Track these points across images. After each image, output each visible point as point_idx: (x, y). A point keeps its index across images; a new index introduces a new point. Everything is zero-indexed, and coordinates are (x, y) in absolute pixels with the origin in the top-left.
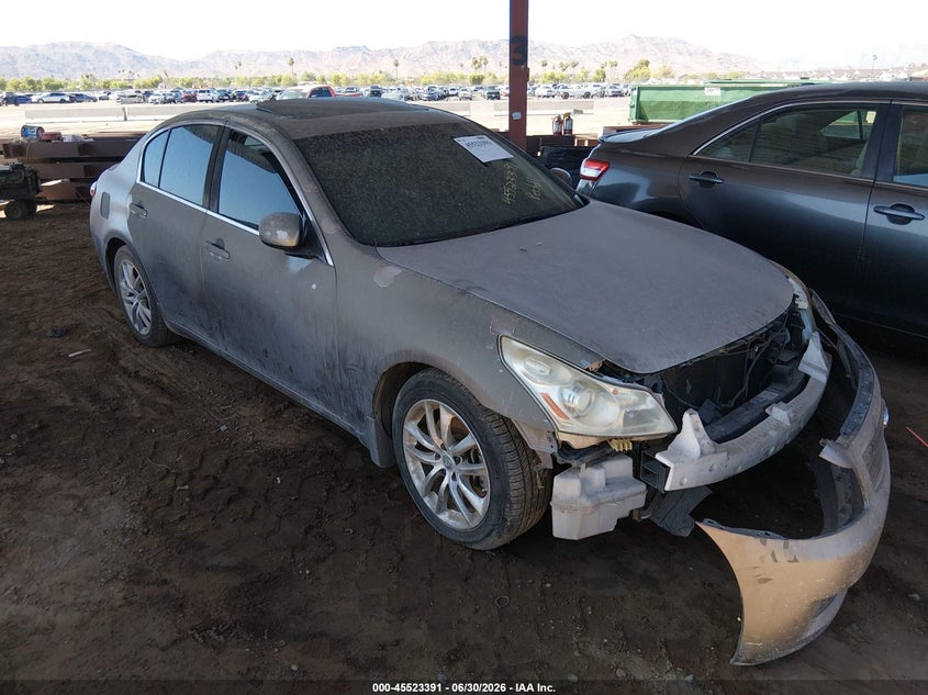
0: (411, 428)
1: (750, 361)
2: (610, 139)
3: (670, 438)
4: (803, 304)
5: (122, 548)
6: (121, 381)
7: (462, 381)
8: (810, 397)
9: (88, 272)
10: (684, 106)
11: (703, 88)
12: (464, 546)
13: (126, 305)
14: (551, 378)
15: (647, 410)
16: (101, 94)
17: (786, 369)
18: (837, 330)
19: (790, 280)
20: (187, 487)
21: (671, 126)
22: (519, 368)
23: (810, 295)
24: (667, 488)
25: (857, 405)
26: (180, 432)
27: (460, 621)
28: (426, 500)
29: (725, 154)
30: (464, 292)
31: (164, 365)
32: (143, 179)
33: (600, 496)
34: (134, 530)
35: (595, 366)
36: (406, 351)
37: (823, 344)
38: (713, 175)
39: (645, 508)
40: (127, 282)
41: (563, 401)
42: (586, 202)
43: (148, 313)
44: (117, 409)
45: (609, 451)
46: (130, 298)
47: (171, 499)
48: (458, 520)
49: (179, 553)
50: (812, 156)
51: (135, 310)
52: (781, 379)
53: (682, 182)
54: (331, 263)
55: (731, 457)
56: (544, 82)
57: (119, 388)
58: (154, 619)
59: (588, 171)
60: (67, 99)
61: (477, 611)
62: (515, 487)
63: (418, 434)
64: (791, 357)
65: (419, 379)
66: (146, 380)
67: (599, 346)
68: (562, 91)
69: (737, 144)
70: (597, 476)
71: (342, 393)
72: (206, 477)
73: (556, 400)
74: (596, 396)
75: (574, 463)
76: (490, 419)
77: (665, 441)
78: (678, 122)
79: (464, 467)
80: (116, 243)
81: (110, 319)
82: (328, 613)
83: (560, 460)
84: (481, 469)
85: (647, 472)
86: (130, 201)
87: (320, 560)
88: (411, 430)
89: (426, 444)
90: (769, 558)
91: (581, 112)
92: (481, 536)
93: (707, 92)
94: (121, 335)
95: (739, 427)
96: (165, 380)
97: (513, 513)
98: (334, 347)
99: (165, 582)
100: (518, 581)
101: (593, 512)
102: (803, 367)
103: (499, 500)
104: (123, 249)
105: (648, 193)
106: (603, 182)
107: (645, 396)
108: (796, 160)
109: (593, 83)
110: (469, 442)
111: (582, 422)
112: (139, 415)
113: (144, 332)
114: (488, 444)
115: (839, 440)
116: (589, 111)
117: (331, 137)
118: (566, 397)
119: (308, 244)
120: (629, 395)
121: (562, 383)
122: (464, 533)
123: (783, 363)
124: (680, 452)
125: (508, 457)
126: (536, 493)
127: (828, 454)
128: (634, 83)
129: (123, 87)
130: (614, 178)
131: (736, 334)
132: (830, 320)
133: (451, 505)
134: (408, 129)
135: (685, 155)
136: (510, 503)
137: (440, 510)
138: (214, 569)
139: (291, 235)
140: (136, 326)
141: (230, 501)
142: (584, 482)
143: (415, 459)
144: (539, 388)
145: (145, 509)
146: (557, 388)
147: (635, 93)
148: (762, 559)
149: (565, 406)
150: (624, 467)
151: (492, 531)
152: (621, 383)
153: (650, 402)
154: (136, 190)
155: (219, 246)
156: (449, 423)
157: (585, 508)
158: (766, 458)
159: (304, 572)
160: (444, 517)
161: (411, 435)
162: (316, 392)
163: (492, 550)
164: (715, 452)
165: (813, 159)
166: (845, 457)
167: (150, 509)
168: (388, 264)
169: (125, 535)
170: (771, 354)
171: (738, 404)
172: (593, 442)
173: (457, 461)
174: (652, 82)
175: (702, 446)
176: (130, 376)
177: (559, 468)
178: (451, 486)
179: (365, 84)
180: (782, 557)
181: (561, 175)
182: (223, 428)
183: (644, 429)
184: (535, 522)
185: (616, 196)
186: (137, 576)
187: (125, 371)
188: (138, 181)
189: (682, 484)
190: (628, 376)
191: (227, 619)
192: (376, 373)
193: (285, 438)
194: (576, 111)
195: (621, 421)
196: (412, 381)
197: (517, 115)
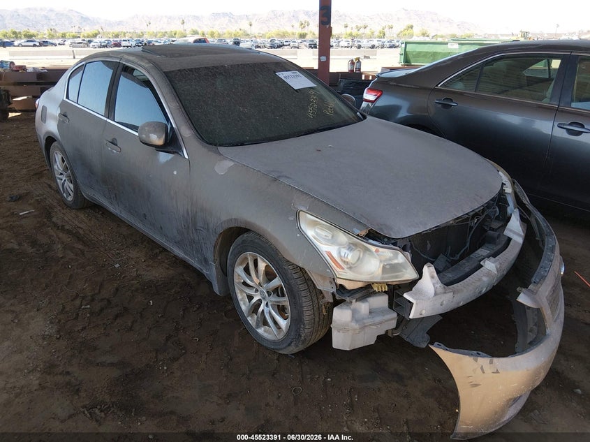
0: (239, 270)
1: (471, 228)
2: (383, 75)
3: (414, 282)
4: (508, 190)
5: (42, 348)
6: (52, 232)
7: (272, 241)
8: (511, 254)
9: (37, 158)
10: (435, 54)
11: (447, 43)
12: (274, 352)
13: (58, 181)
14: (333, 241)
15: (398, 264)
16: (60, 41)
17: (496, 234)
18: (531, 207)
19: (500, 173)
20: (89, 306)
21: (422, 67)
22: (310, 233)
23: (513, 183)
24: (411, 317)
25: (544, 262)
26: (87, 268)
27: (267, 405)
28: (249, 319)
29: (459, 87)
30: (275, 180)
31: (81, 222)
32: (67, 97)
33: (365, 321)
34: (50, 336)
35: (364, 233)
36: (235, 219)
37: (520, 216)
38: (451, 100)
39: (396, 329)
40: (58, 166)
41: (340, 256)
42: (365, 118)
43: (72, 186)
44: (47, 251)
45: (372, 291)
46: (60, 177)
47: (78, 314)
48: (270, 334)
49: (80, 353)
50: (516, 88)
51: (63, 184)
52: (492, 241)
53: (430, 105)
54: (186, 157)
55: (455, 296)
56: (345, 38)
57: (50, 236)
58: (58, 399)
59: (369, 96)
60: (38, 44)
61: (279, 397)
62: (307, 314)
63: (243, 274)
64: (499, 225)
65: (244, 238)
66: (69, 232)
67: (367, 219)
68: (356, 44)
69: (467, 80)
70: (363, 307)
71: (194, 245)
72: (102, 300)
73: (335, 255)
74: (363, 254)
75: (348, 299)
76: (291, 267)
77: (411, 285)
78: (427, 65)
79: (274, 299)
80: (50, 140)
81: (49, 189)
82: (177, 398)
83: (338, 297)
84: (285, 301)
85: (398, 305)
86: (59, 112)
87: (175, 359)
88: (239, 272)
89: (249, 282)
90: (479, 371)
91: (368, 58)
92: (284, 345)
93: (449, 46)
94: (56, 201)
95: (461, 274)
96: (81, 232)
97: (306, 331)
98: (188, 214)
99: (68, 373)
100: (309, 376)
101: (359, 332)
102: (507, 233)
103: (296, 322)
104: (55, 143)
105: (408, 112)
106: (378, 104)
107: (397, 254)
108: (506, 91)
109: (377, 39)
110: (277, 282)
111: (354, 272)
112: (61, 256)
113: (70, 199)
114: (289, 285)
115: (531, 287)
116: (374, 57)
117: (191, 70)
118: (343, 255)
119: (171, 143)
120: (387, 253)
121: (340, 245)
122: (274, 342)
123: (493, 230)
124: (421, 293)
125: (303, 294)
126: (322, 318)
127: (523, 299)
128: (404, 40)
129: (74, 37)
130: (386, 101)
131: (462, 210)
132: (526, 200)
133: (265, 323)
134: (244, 66)
135: (433, 86)
136: (304, 325)
137: (258, 326)
138: (102, 364)
139: (159, 138)
140: (65, 195)
141: (117, 316)
142: (354, 312)
143: (242, 291)
144: (324, 248)
145: (60, 321)
146: (336, 248)
147: (404, 45)
148: (474, 370)
149: (342, 260)
150: (382, 301)
151: (291, 342)
152: (381, 245)
153: (401, 258)
154: (63, 105)
155: (114, 143)
156: (264, 269)
157: (355, 330)
158: (480, 295)
159: (163, 368)
160: (261, 331)
161: (239, 275)
162: (178, 244)
163: (292, 354)
164: (445, 293)
165: (518, 90)
166: (534, 300)
167: (62, 321)
168: (225, 158)
169: (44, 339)
170: (486, 223)
171: (462, 258)
172: (360, 285)
173: (269, 294)
174: (415, 39)
175: (436, 288)
176: (58, 229)
177: (337, 303)
178: (265, 311)
179: (230, 38)
180: (488, 369)
181: (348, 99)
182: (117, 266)
183: (396, 277)
184: (321, 336)
185: (385, 114)
186: (50, 368)
187: (55, 225)
188: (65, 99)
189: (421, 314)
190: (386, 240)
191: (108, 400)
192: (216, 233)
193: (157, 273)
194: (365, 57)
195: (380, 271)
196: (239, 239)
197: (323, 59)
